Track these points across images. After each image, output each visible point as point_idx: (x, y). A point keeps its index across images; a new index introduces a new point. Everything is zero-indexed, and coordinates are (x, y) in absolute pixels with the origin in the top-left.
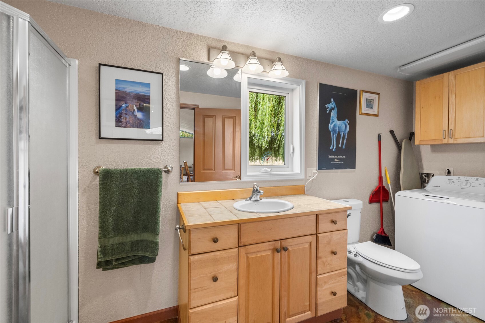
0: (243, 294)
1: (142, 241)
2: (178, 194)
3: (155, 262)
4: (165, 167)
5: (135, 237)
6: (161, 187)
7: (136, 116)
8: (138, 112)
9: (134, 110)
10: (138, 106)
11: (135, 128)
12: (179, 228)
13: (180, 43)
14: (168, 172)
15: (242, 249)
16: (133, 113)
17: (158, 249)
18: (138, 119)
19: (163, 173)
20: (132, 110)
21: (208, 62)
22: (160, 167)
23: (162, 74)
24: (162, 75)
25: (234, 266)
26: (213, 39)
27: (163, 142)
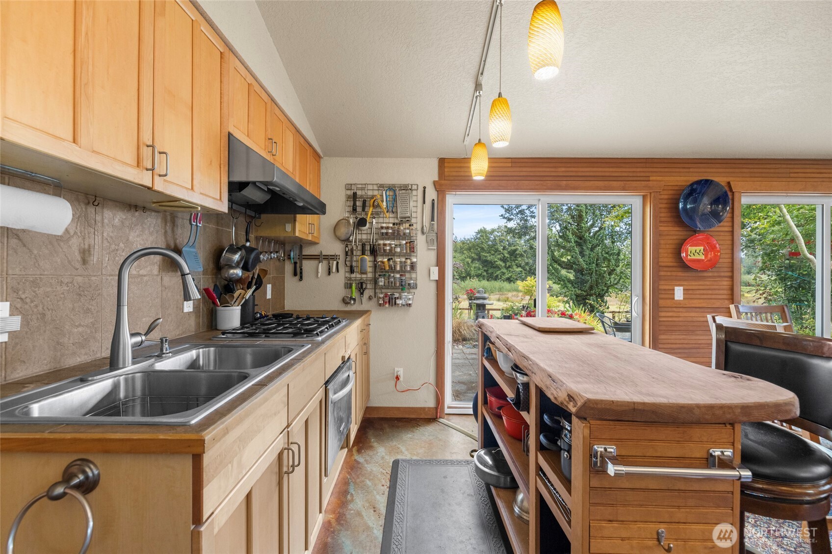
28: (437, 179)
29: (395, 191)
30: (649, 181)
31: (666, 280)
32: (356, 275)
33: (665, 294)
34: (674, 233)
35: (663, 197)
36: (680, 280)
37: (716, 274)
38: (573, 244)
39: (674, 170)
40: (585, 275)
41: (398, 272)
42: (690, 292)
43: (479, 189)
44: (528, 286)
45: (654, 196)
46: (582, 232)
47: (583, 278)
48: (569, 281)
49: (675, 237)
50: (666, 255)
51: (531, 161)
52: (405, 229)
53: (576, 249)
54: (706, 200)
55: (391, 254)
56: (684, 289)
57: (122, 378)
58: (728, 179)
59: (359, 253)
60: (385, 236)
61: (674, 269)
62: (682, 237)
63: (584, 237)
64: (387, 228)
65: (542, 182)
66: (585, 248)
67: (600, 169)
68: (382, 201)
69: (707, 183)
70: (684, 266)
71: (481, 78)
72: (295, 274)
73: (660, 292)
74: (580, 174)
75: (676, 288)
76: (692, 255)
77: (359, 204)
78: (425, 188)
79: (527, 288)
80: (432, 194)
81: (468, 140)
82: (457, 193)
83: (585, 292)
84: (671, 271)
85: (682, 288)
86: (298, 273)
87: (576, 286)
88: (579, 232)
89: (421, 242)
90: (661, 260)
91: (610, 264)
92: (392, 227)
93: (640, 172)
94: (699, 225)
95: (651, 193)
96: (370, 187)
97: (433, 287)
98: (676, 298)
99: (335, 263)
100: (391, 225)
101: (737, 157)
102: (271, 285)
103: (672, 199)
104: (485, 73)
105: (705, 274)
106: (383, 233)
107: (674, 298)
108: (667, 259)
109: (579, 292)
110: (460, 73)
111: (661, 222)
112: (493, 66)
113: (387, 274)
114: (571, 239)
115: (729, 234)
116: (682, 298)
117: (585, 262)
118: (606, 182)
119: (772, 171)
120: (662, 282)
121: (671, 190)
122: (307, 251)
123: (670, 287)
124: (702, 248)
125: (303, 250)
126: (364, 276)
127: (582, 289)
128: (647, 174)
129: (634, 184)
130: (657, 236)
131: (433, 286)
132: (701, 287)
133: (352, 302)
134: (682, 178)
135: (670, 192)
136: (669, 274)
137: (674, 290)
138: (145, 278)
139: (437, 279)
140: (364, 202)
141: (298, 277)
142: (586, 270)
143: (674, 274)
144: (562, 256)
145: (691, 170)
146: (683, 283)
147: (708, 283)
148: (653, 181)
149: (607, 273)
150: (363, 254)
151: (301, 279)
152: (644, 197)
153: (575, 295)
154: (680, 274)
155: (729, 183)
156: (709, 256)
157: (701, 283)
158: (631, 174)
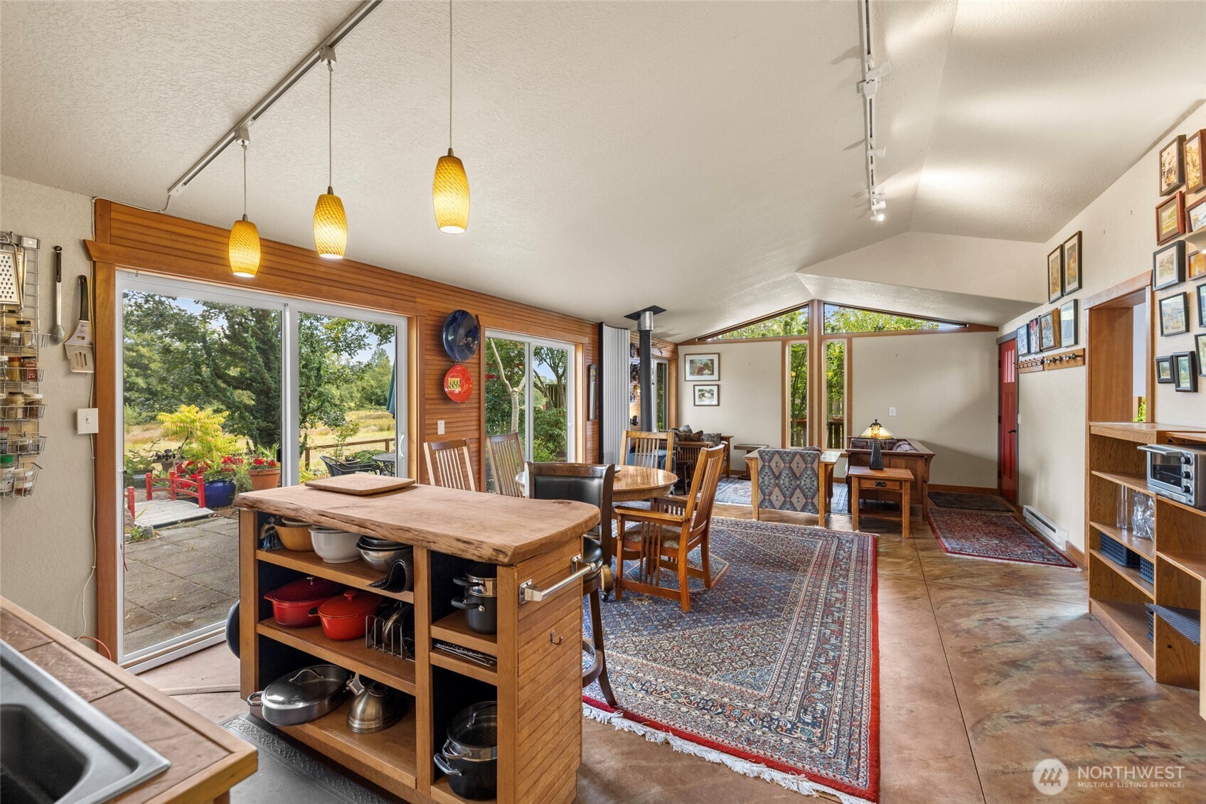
28: (89, 236)
30: (415, 302)
31: (431, 414)
33: (431, 429)
34: (436, 362)
35: (427, 322)
36: (441, 413)
37: (468, 406)
38: (255, 351)
39: (436, 294)
40: (273, 399)
42: (450, 425)
43: (189, 274)
44: (182, 421)
45: (420, 321)
46: (267, 334)
47: (270, 403)
48: (247, 407)
49: (438, 367)
50: (430, 386)
51: (277, 246)
52: (8, 330)
53: (259, 359)
54: (462, 331)
56: (445, 423)
58: (477, 313)
61: (436, 402)
62: (444, 368)
63: (271, 342)
65: (296, 282)
66: (272, 358)
67: (367, 279)
69: (464, 313)
70: (445, 398)
71: (250, 123)
73: (426, 427)
74: (345, 280)
75: (439, 422)
76: (451, 386)
78: (59, 249)
79: (182, 425)
81: (180, 191)
82: (139, 272)
83: (272, 423)
84: (434, 404)
85: (443, 422)
87: (258, 415)
88: (262, 332)
90: (427, 392)
91: (309, 382)
93: (407, 290)
94: (458, 357)
95: (417, 317)
97: (83, 448)
98: (439, 433)
101: (482, 292)
103: (434, 326)
104: (260, 119)
105: (462, 406)
107: (437, 433)
108: (432, 392)
109: (264, 424)
110: (215, 99)
111: (426, 350)
112: (276, 117)
114: (251, 343)
115: (477, 366)
116: (443, 433)
117: (273, 379)
118: (374, 296)
119: (503, 310)
120: (427, 417)
121: (435, 316)
123: (434, 422)
124: (459, 379)
127: (268, 419)
128: (414, 295)
129: (403, 303)
130: (423, 363)
131: (84, 446)
132: (458, 420)
134: (442, 305)
135: (436, 318)
136: (433, 407)
137: (437, 424)
139: (97, 432)
142: (274, 392)
143: (437, 407)
144: (228, 367)
145: (450, 297)
146: (443, 417)
147: (463, 415)
148: (419, 303)
149: (306, 396)
152: (409, 320)
153: (258, 429)
154: (442, 407)
155: (477, 316)
156: (465, 388)
157: (458, 415)
158: (399, 292)
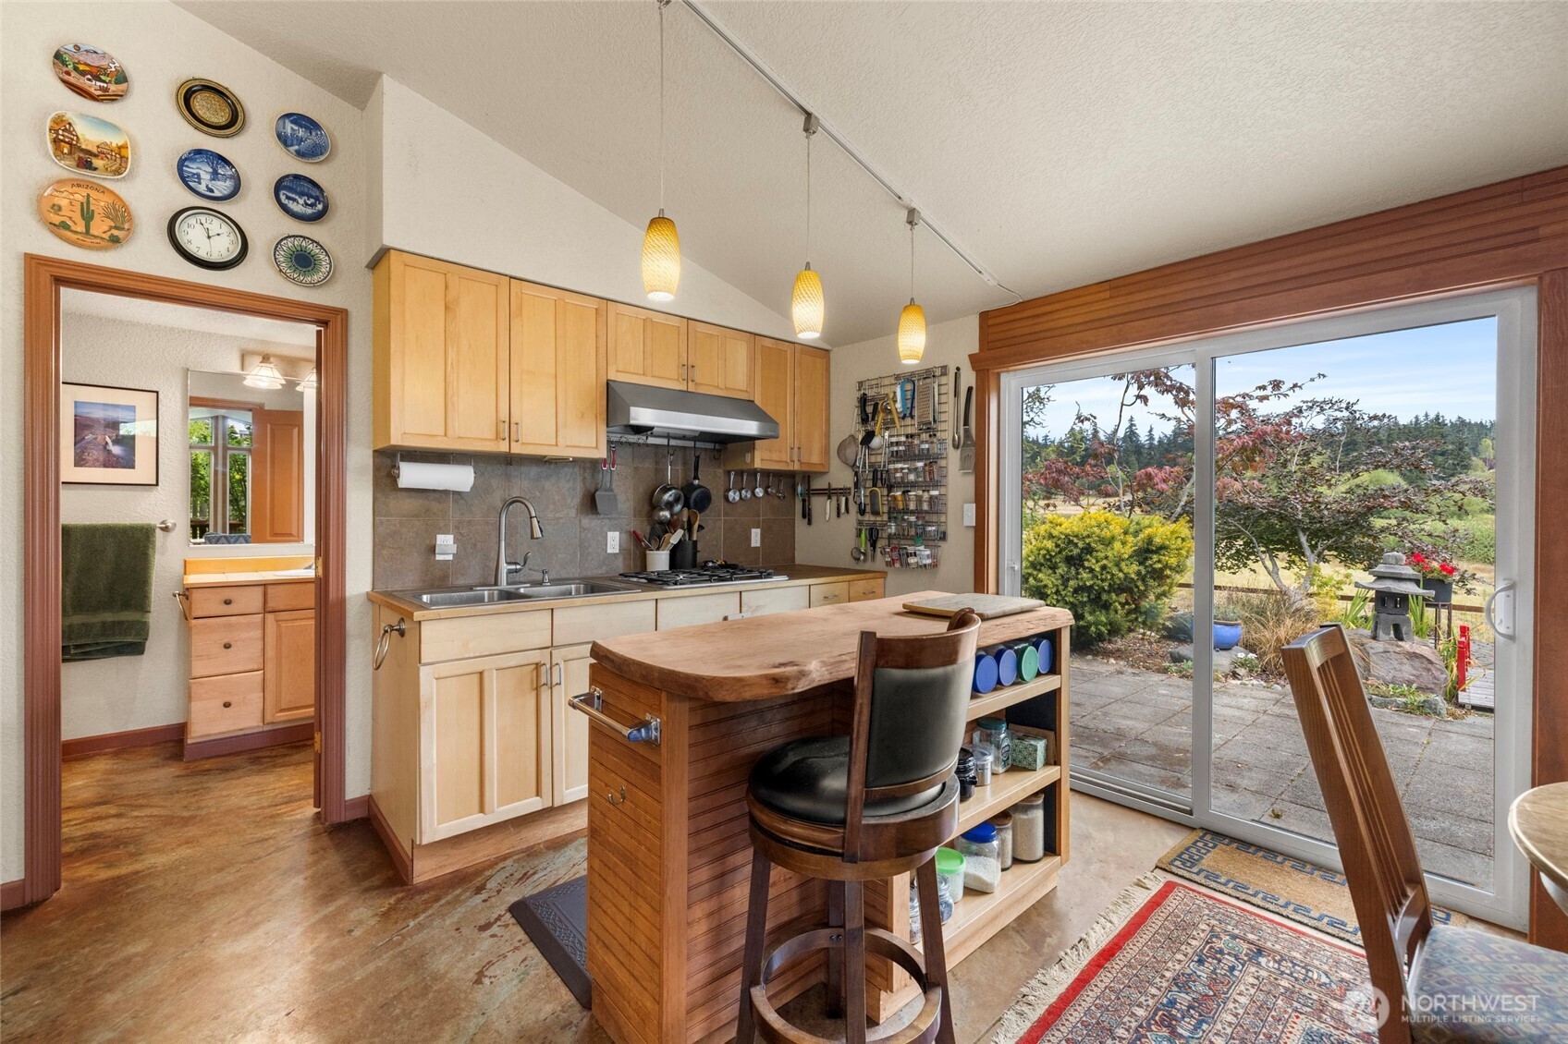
0: (270, 667)
1: (121, 623)
2: (185, 561)
3: (144, 656)
4: (162, 523)
5: (109, 617)
6: (154, 548)
7: (109, 452)
8: (113, 445)
9: (107, 443)
10: (114, 438)
11: (108, 467)
12: (179, 595)
13: (190, 347)
14: (166, 529)
15: (270, 617)
16: (105, 448)
17: (148, 631)
18: (114, 456)
19: (158, 531)
20: (104, 443)
21: (241, 372)
22: (153, 523)
23: (157, 392)
24: (155, 394)
25: (258, 633)
26: (251, 340)
27: (158, 488)
28: (976, 351)
29: (913, 382)
32: (868, 517)
41: (912, 513)
45: (1556, 283)
52: (922, 442)
55: (907, 487)
57: (486, 592)
59: (869, 484)
60: (896, 457)
64: (898, 444)
68: (895, 402)
72: (804, 516)
77: (869, 409)
78: (958, 369)
80: (968, 378)
86: (807, 514)
89: (953, 459)
92: (905, 442)
95: (1540, 276)
96: (886, 382)
97: (970, 538)
99: (844, 499)
100: (903, 439)
102: (759, 530)
106: (892, 452)
113: (900, 516)
122: (819, 484)
125: (811, 483)
126: (879, 519)
128: (1528, 222)
131: (971, 535)
133: (862, 557)
138: (561, 521)
139: (975, 525)
140: (876, 406)
141: (806, 520)
148: (1549, 238)
150: (874, 485)
151: (810, 523)
